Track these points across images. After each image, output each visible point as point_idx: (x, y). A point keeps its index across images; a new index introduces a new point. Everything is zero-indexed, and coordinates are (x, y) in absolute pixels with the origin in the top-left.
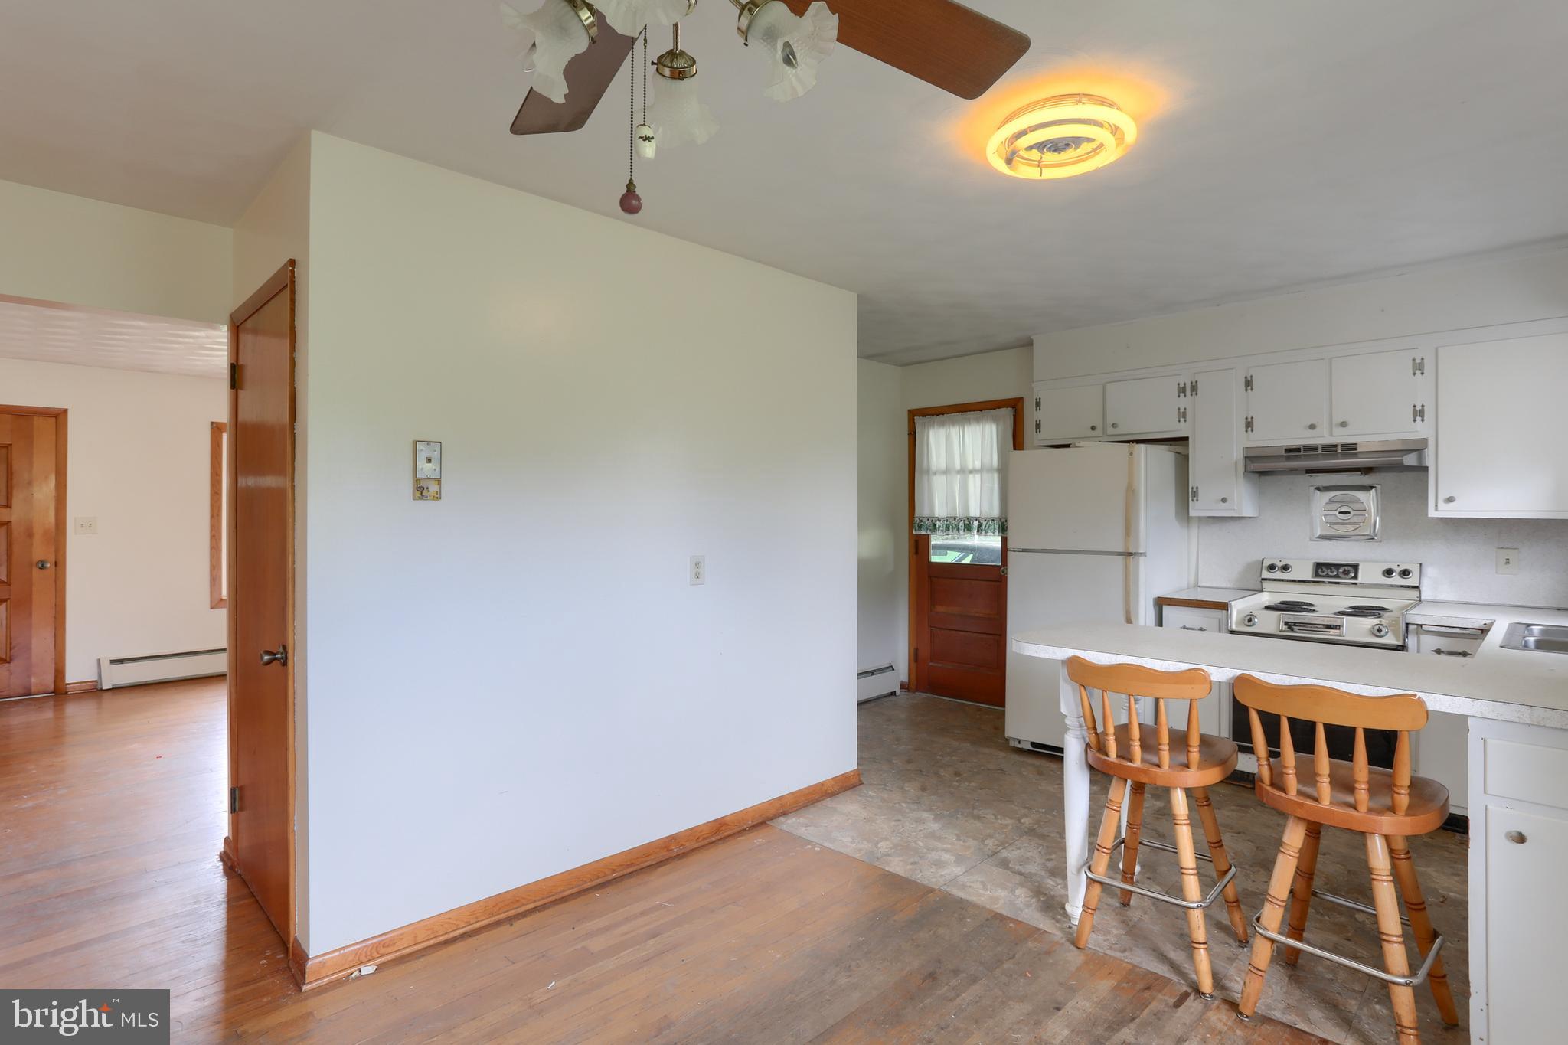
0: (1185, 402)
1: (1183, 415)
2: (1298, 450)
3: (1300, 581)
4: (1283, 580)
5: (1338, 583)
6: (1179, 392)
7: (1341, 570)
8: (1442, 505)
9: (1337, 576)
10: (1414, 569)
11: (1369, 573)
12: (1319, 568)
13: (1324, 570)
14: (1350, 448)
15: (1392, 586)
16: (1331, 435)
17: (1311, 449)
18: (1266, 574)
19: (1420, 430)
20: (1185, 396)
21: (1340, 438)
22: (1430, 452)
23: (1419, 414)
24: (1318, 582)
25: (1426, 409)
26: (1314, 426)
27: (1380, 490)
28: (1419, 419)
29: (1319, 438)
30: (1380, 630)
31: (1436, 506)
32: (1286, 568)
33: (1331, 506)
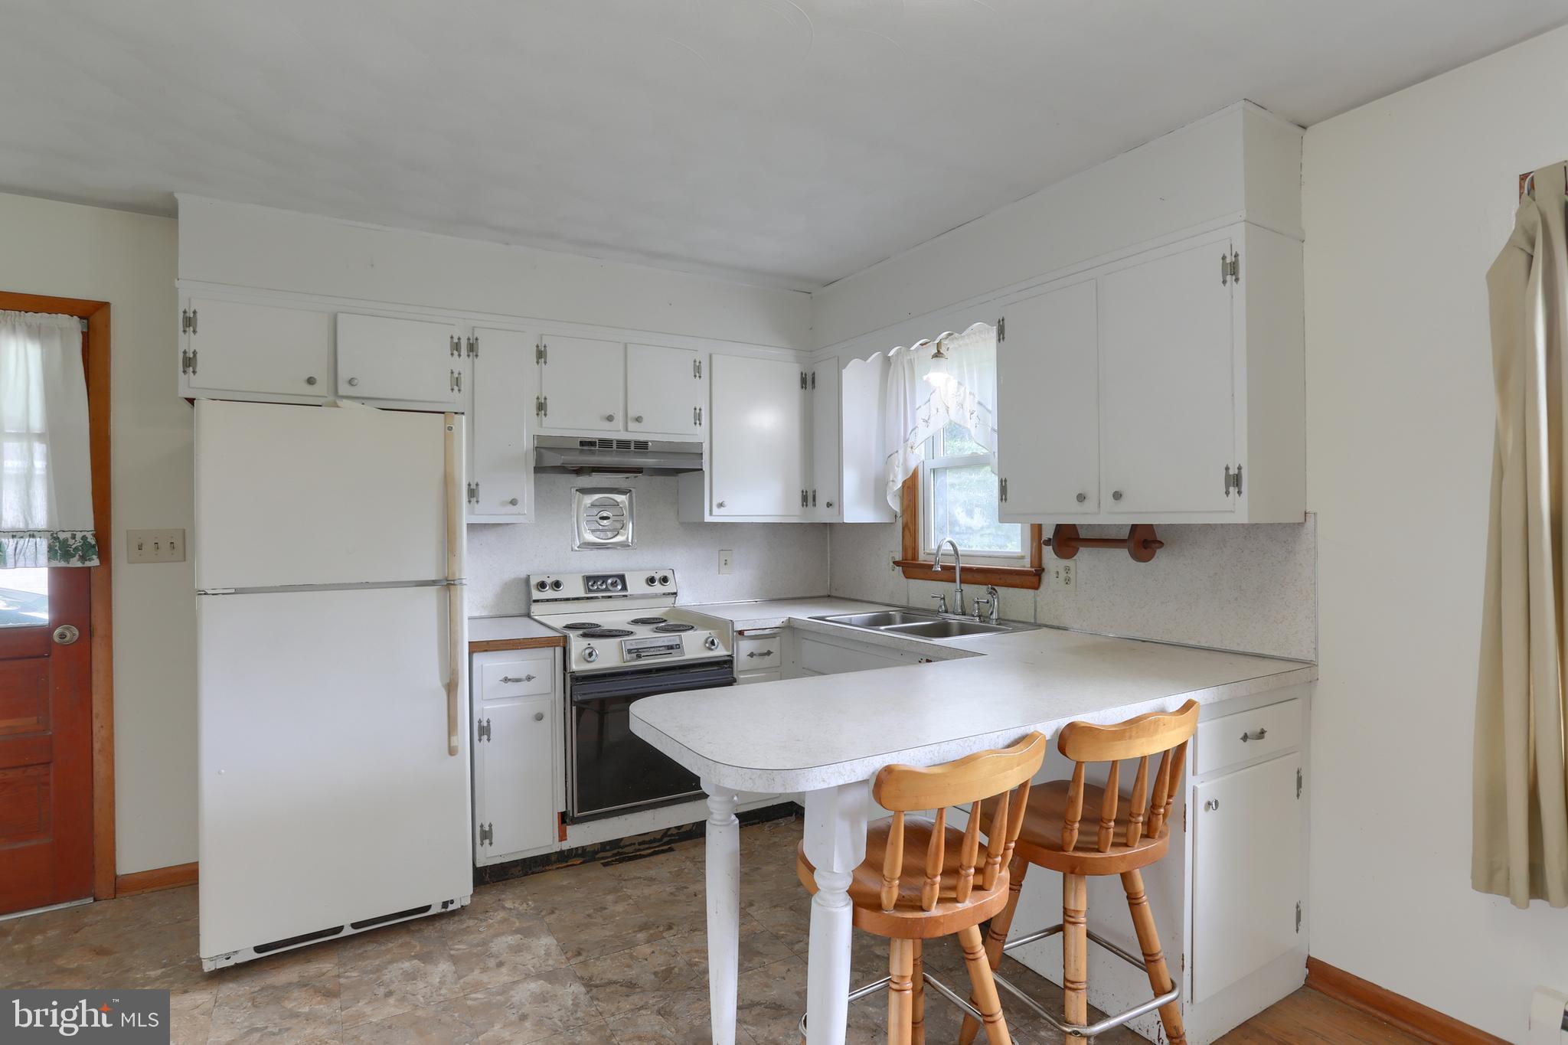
0: (461, 363)
1: (457, 382)
2: (592, 443)
3: (574, 598)
4: (556, 600)
5: (610, 597)
6: (452, 349)
7: (610, 581)
8: (715, 510)
9: (607, 590)
10: (669, 575)
11: (636, 584)
12: (591, 580)
13: (598, 584)
14: (642, 446)
15: (656, 596)
16: (627, 430)
17: (605, 444)
18: (536, 595)
19: (698, 434)
20: (459, 355)
21: (635, 434)
22: (705, 458)
23: (698, 418)
24: (592, 598)
25: (703, 412)
26: (610, 418)
27: (634, 495)
28: (698, 422)
29: (615, 432)
30: (713, 643)
31: (711, 511)
32: (557, 585)
33: (595, 511)
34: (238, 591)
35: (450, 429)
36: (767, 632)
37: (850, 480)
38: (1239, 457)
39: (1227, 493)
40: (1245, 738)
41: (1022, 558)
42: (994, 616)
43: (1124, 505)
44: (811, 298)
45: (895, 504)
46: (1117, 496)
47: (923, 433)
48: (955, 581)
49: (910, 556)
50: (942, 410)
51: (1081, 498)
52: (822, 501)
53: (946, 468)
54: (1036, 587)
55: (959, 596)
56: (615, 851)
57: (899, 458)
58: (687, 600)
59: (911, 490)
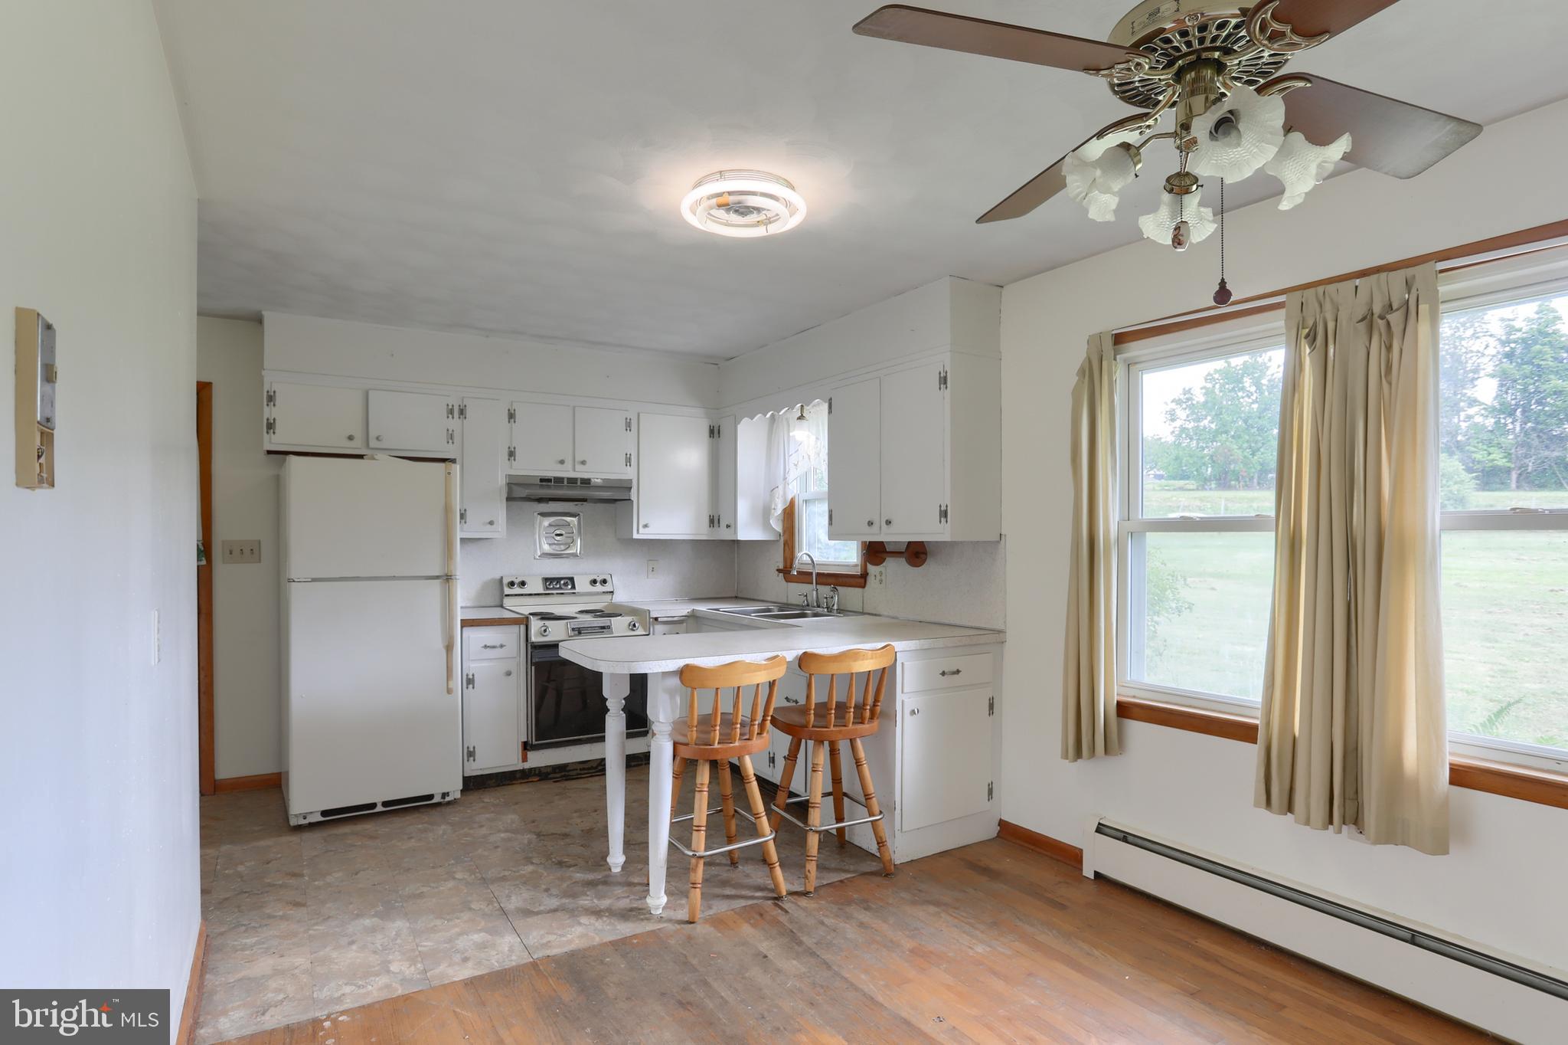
0: (455, 423)
1: (451, 437)
2: (549, 480)
3: (536, 594)
4: (522, 595)
5: (562, 594)
6: (448, 413)
7: (562, 582)
8: (641, 530)
9: (560, 588)
10: (608, 578)
11: (582, 585)
12: (548, 581)
13: (552, 583)
14: (586, 482)
15: (598, 594)
16: (574, 470)
17: (559, 481)
18: (507, 591)
19: (629, 473)
20: (453, 418)
21: (581, 473)
22: (634, 491)
23: (628, 461)
24: (549, 594)
25: (632, 457)
26: (562, 462)
27: (582, 517)
28: (628, 464)
29: (566, 472)
30: (634, 626)
31: (638, 530)
32: (523, 584)
33: (552, 529)
34: (314, 580)
35: (449, 473)
36: (675, 619)
37: (744, 509)
38: (946, 500)
39: (940, 522)
40: (943, 674)
41: (856, 565)
42: (835, 607)
43: (893, 528)
44: (719, 368)
45: (778, 527)
46: (888, 522)
47: (793, 475)
48: (812, 583)
49: (788, 564)
50: (806, 457)
51: (870, 524)
52: (723, 524)
53: (815, 500)
54: (863, 586)
55: (815, 593)
56: (563, 774)
57: (780, 491)
58: (621, 597)
59: (790, 515)
